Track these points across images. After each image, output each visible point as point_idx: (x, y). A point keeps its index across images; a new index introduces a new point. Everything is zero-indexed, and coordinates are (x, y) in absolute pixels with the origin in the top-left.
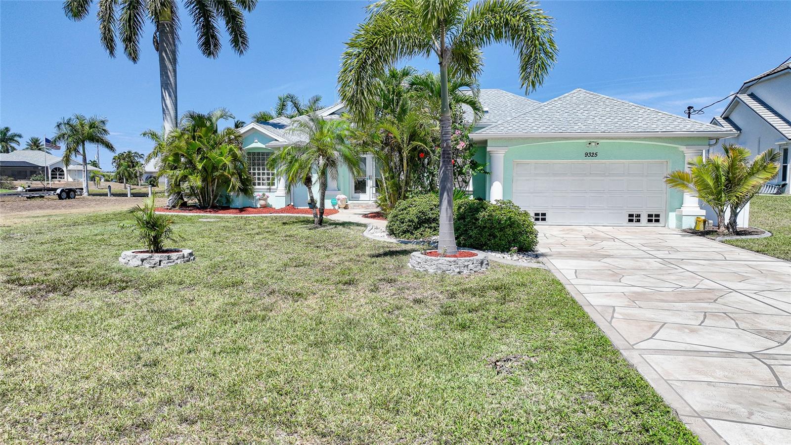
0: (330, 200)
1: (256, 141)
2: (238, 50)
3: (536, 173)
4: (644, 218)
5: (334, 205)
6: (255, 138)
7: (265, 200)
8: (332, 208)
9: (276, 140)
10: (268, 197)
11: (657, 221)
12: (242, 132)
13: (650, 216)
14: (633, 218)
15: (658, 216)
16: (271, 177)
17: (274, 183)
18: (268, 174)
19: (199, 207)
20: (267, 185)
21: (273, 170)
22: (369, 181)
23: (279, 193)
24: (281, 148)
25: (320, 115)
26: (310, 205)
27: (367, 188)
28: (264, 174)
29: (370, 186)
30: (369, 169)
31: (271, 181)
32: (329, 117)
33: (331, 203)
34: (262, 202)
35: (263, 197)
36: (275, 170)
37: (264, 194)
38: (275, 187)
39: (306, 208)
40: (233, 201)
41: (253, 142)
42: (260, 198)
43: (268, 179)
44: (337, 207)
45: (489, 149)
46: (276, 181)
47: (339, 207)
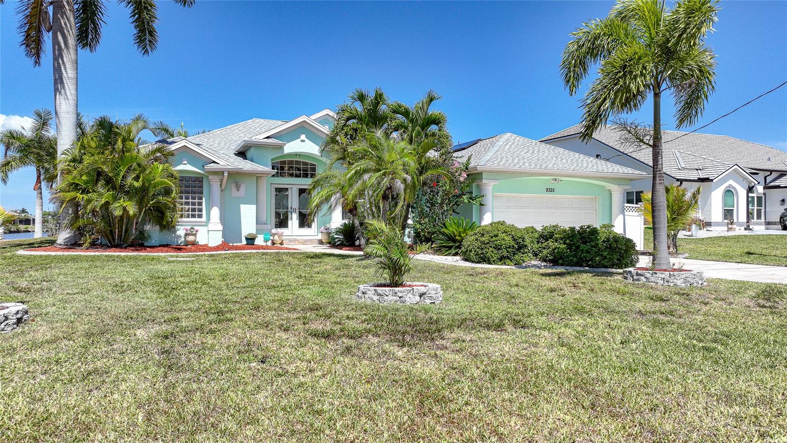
0: (263, 236)
1: (185, 162)
2: (144, 49)
3: (508, 205)
5: (266, 241)
6: (183, 159)
7: (195, 235)
8: (264, 244)
9: (214, 162)
10: (197, 231)
12: (173, 149)
16: (197, 207)
17: (202, 214)
18: (193, 204)
19: (109, 245)
20: (192, 217)
21: (201, 199)
22: (293, 214)
23: (211, 226)
24: (225, 172)
25: (254, 138)
26: (251, 240)
27: (290, 222)
28: (187, 203)
29: (294, 221)
30: (293, 201)
31: (197, 213)
32: (266, 140)
33: (263, 239)
34: (191, 238)
35: (191, 232)
36: (204, 199)
37: (192, 228)
38: (204, 219)
39: (239, 244)
40: (149, 236)
41: (181, 163)
42: (189, 232)
43: (194, 210)
44: (269, 243)
45: (484, 181)
46: (204, 212)
47: (273, 243)
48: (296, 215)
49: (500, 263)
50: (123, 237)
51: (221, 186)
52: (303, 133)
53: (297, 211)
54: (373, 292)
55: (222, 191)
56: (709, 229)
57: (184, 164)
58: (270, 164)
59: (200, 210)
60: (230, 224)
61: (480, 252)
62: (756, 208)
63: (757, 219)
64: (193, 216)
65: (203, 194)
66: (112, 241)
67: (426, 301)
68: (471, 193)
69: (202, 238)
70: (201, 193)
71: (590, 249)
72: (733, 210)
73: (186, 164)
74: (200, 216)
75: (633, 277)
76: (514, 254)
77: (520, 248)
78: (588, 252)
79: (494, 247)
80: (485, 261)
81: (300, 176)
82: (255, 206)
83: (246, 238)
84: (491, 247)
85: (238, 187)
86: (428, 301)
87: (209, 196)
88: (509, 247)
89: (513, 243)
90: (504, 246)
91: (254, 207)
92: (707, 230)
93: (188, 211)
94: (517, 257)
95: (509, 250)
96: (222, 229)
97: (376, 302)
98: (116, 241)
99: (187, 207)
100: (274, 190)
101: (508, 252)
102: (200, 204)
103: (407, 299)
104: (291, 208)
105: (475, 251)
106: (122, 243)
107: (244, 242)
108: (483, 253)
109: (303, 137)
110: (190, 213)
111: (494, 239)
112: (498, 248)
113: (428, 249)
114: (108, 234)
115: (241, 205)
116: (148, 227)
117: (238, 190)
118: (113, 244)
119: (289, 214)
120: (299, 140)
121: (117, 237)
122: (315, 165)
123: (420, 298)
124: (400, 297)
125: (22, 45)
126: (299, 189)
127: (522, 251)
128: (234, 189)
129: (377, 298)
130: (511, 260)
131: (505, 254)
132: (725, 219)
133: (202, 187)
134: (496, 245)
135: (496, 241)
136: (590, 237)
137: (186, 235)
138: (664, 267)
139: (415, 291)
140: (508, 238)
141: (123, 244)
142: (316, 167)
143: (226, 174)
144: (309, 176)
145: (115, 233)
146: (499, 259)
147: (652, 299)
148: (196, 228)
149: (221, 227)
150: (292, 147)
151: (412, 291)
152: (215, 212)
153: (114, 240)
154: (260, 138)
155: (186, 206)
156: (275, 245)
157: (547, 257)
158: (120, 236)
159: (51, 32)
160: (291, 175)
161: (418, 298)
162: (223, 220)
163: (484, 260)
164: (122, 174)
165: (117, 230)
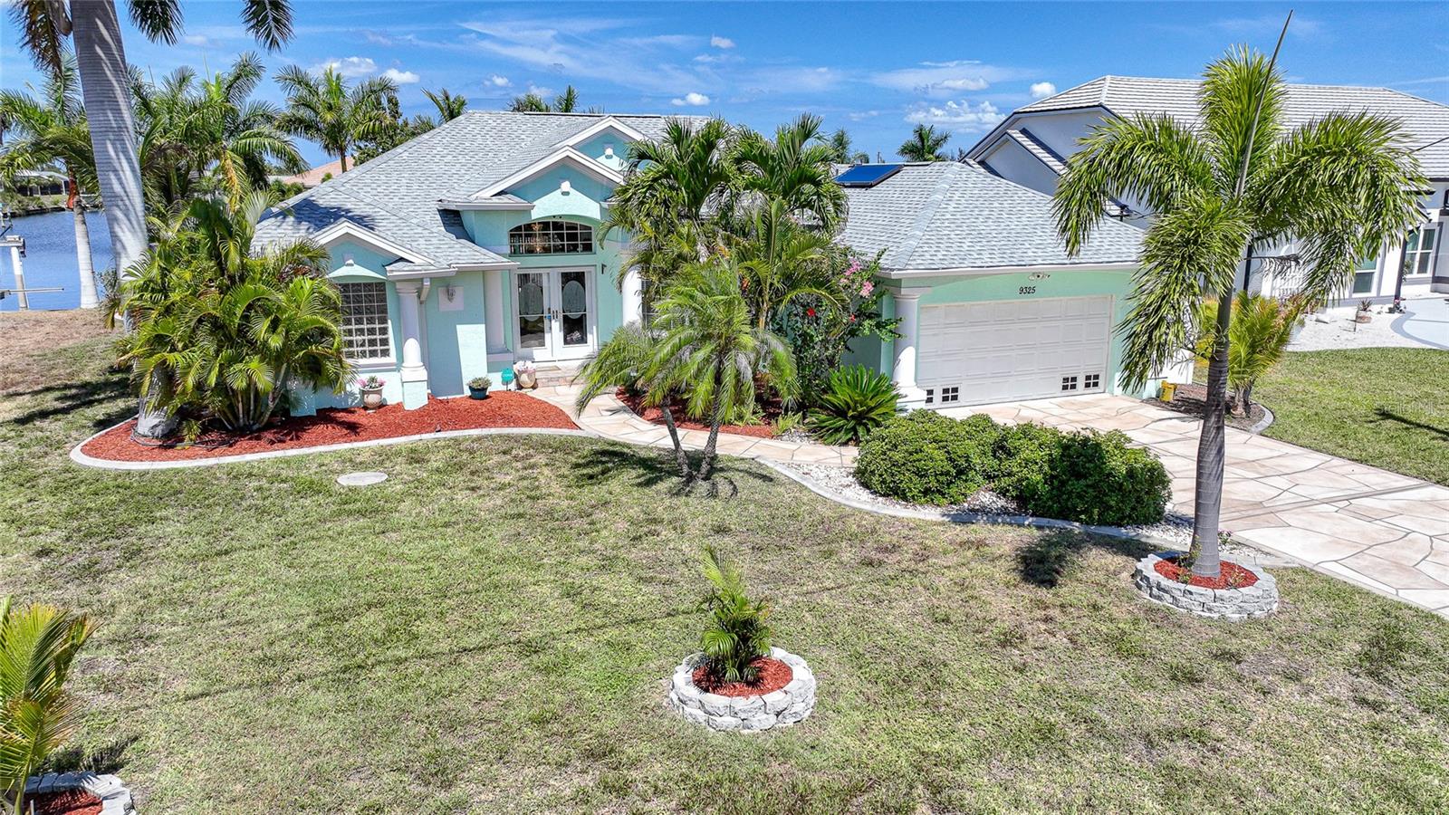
0: (500, 374)
1: (351, 261)
3: (948, 322)
4: (1081, 383)
5: (506, 383)
6: (346, 256)
7: (379, 392)
8: (503, 388)
9: (402, 259)
10: (382, 384)
11: (1096, 384)
13: (1088, 378)
14: (1069, 384)
15: (1097, 377)
16: (378, 337)
17: (388, 350)
18: (371, 331)
19: (230, 428)
20: (370, 357)
21: (384, 321)
22: (553, 322)
23: (407, 374)
24: (425, 280)
25: (475, 196)
26: (479, 392)
27: (547, 336)
28: (361, 331)
29: (555, 331)
30: (553, 298)
31: (379, 348)
32: (495, 200)
33: (501, 380)
34: (372, 399)
35: (374, 386)
36: (389, 322)
37: (373, 380)
38: (392, 358)
39: (458, 396)
40: (298, 400)
41: (343, 264)
42: (367, 388)
43: (372, 343)
44: (513, 386)
45: (903, 291)
46: (392, 346)
47: (520, 387)
48: (558, 323)
49: (923, 499)
50: (251, 413)
51: (419, 297)
52: (564, 179)
53: (561, 316)
54: (698, 704)
55: (421, 303)
56: (1322, 317)
57: (348, 265)
58: (506, 239)
59: (385, 342)
60: (441, 364)
61: (889, 480)
62: (1419, 251)
63: (1418, 273)
64: (373, 354)
65: (386, 313)
66: (234, 422)
67: (787, 721)
68: (879, 315)
69: (391, 395)
70: (383, 310)
71: (1085, 491)
72: (1373, 273)
73: (352, 265)
74: (385, 353)
75: (1151, 589)
76: (948, 485)
77: (961, 472)
78: (1080, 497)
79: (913, 472)
80: (896, 494)
81: (563, 250)
82: (484, 326)
83: (470, 387)
84: (909, 470)
85: (450, 295)
86: (790, 722)
87: (399, 319)
88: (941, 474)
89: (948, 467)
90: (932, 470)
91: (482, 327)
92: (1318, 321)
93: (363, 345)
94: (953, 490)
95: (941, 478)
96: (426, 378)
97: (704, 724)
98: (241, 421)
99: (360, 338)
100: (516, 282)
101: (938, 481)
102: (384, 331)
103: (754, 721)
104: (549, 309)
105: (881, 475)
106: (252, 422)
107: (468, 392)
108: (895, 482)
109: (566, 186)
110: (367, 348)
111: (916, 456)
112: (921, 474)
113: (798, 423)
114: (226, 410)
115: (459, 327)
116: (294, 385)
117: (450, 300)
118: (236, 425)
119: (546, 321)
120: (559, 192)
121: (241, 416)
122: (590, 228)
123: (777, 716)
124: (743, 720)
125: (25, 45)
126: (562, 274)
127: (964, 478)
128: (443, 297)
129: (704, 718)
130: (943, 495)
131: (933, 485)
132: (1354, 292)
133: (384, 300)
134: (918, 468)
135: (919, 460)
136: (1087, 465)
137: (363, 393)
138: (1207, 573)
139: (768, 707)
140: (939, 455)
141: (254, 424)
142: (592, 231)
143: (427, 283)
144: (579, 249)
145: (238, 408)
146: (922, 493)
147: (1174, 678)
148: (380, 376)
149: (423, 374)
150: (547, 207)
151: (763, 708)
152: (412, 348)
153: (237, 418)
154: (486, 196)
155: (358, 337)
156: (523, 391)
157: (1008, 491)
158: (247, 412)
159: (71, 36)
160: (546, 250)
161: (773, 719)
162: (427, 360)
163: (895, 492)
164: (239, 312)
165: (240, 405)
